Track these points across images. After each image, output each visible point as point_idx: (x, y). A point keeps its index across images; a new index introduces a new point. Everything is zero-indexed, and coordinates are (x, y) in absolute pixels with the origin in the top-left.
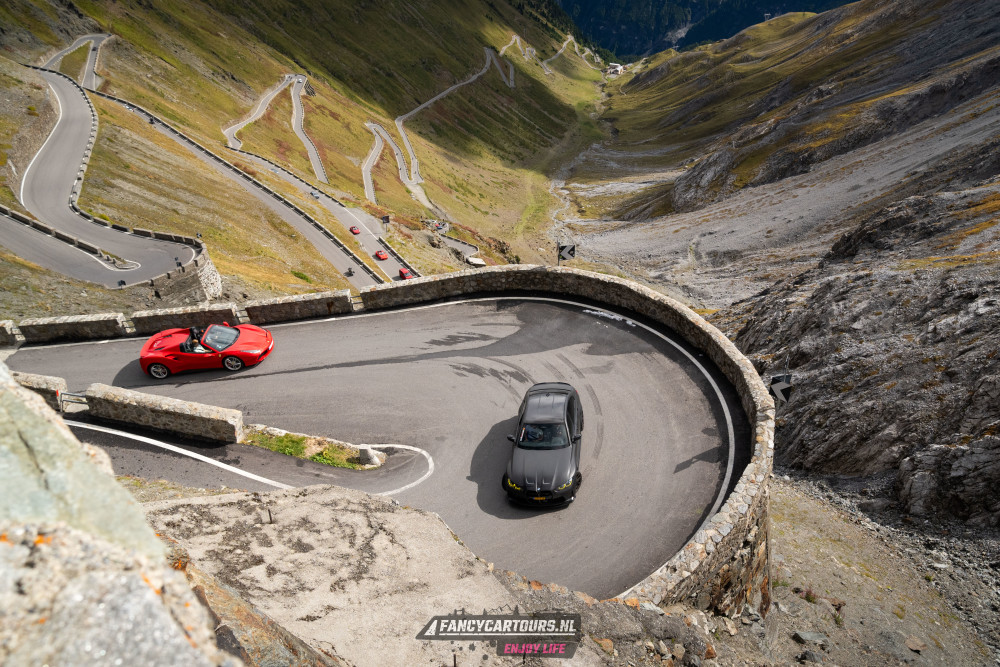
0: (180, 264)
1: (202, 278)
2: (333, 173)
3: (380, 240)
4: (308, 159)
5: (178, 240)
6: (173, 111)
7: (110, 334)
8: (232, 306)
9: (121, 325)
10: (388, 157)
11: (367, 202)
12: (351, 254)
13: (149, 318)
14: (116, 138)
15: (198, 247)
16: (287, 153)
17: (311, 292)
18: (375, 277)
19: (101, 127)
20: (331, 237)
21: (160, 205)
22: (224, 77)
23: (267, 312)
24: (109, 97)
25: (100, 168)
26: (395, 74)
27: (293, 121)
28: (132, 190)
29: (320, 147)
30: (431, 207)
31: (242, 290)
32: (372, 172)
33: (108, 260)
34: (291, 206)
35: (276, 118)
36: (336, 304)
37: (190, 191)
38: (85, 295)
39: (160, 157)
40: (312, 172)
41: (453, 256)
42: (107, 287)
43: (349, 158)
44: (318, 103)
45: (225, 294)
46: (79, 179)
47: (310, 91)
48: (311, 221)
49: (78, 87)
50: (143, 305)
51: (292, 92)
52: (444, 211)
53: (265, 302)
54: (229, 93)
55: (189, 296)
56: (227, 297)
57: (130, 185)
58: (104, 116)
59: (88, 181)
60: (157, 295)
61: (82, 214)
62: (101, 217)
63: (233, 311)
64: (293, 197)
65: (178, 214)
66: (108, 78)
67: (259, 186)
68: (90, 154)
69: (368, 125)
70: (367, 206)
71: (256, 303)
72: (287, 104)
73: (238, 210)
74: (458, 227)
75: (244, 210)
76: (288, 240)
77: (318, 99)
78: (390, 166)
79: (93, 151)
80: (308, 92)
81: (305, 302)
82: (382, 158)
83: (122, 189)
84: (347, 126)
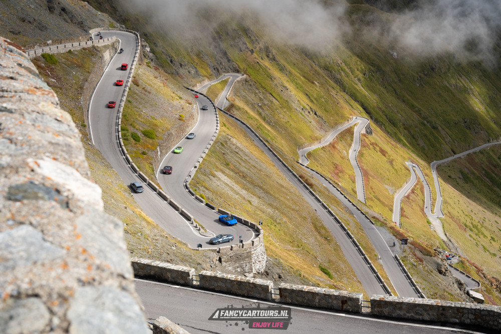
0: (241, 241)
1: (254, 255)
2: (371, 196)
3: (396, 257)
4: (354, 182)
5: (245, 223)
6: (268, 131)
7: (182, 282)
8: (270, 284)
9: (191, 278)
10: (418, 192)
11: (393, 225)
12: (369, 263)
13: (210, 277)
14: (226, 144)
15: (257, 231)
16: (340, 174)
17: (331, 287)
18: (384, 287)
19: (219, 135)
20: (357, 246)
21: (241, 196)
22: (309, 112)
23: (294, 295)
24: (230, 115)
25: (210, 162)
26: (440, 128)
27: (351, 151)
28: (226, 181)
29: (365, 174)
30: (445, 239)
31: (279, 271)
32: (402, 201)
33: (196, 227)
34: (332, 215)
35: (338, 147)
36: (349, 303)
37: (263, 190)
38: (174, 248)
39: (251, 161)
40: (355, 192)
41: (456, 285)
42: (190, 246)
43: (386, 186)
44: (373, 141)
45: (266, 272)
46: (195, 167)
47: (369, 132)
48: (345, 230)
49: (214, 106)
50: (208, 265)
51: (356, 130)
52: (456, 245)
53: (295, 287)
54: (309, 124)
55: (241, 267)
56: (266, 274)
57: (226, 177)
58: (224, 128)
59: (201, 170)
60: (220, 260)
61: (190, 191)
62: (201, 196)
63: (270, 287)
64: (335, 209)
65: (251, 204)
66: (233, 103)
67: (313, 195)
68: (207, 151)
69: (408, 164)
70: (391, 228)
71: (287, 286)
72: (349, 139)
73: (293, 210)
74: (466, 262)
75: (297, 211)
76: (323, 240)
77: (373, 138)
78: (419, 199)
79: (210, 150)
80: (367, 132)
81: (325, 295)
82: (413, 191)
83: (220, 179)
84: (391, 162)
